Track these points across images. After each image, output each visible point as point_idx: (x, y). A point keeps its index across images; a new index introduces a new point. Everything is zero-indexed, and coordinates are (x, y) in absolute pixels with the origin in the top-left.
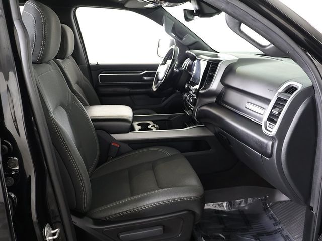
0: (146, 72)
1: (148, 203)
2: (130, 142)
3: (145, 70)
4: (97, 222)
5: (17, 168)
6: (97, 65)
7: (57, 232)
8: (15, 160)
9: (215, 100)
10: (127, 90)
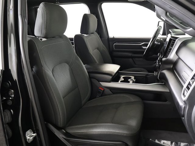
0: (144, 43)
1: (95, 131)
2: (111, 89)
3: (143, 42)
4: (67, 135)
5: (13, 96)
6: (114, 38)
7: (33, 135)
8: (12, 91)
9: (172, 67)
10: (130, 54)
